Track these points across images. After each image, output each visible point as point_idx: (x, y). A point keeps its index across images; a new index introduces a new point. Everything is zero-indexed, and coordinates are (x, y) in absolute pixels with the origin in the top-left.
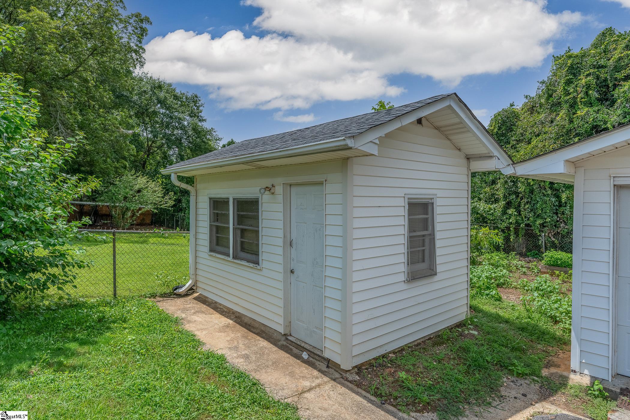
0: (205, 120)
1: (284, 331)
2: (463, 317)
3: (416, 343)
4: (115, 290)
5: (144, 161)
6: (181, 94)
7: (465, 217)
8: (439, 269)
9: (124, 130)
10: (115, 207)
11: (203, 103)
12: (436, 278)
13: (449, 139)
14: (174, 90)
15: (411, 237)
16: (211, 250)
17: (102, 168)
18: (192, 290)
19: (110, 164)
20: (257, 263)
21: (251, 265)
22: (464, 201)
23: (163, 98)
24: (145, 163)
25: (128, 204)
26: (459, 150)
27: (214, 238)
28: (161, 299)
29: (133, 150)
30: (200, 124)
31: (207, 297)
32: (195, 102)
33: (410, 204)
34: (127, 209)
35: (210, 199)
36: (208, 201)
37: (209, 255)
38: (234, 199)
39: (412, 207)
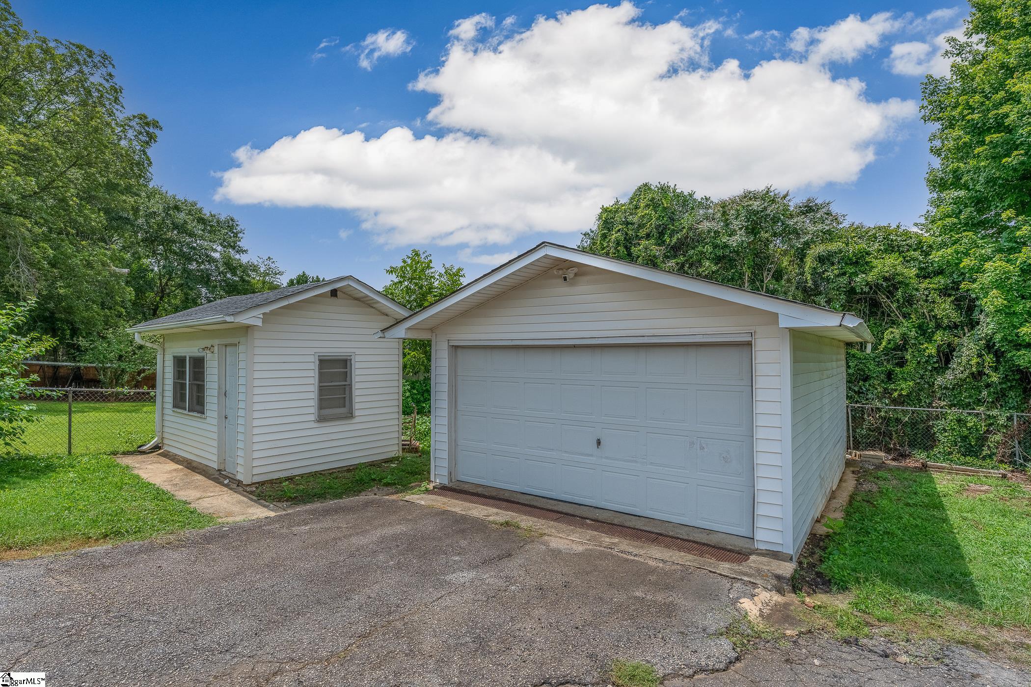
0: (246, 251)
1: (218, 466)
2: (392, 455)
3: (331, 472)
4: (70, 448)
5: (155, 305)
6: (211, 216)
7: (396, 371)
8: (357, 413)
9: (117, 269)
10: (104, 369)
11: (243, 228)
12: (354, 421)
13: (372, 307)
14: (200, 211)
15: (320, 387)
16: (174, 406)
17: (84, 318)
18: (157, 447)
19: (96, 312)
20: (203, 413)
21: (199, 415)
22: (396, 358)
23: (182, 222)
24: (157, 307)
25: (123, 365)
26: (387, 315)
27: (179, 395)
28: (122, 456)
29: (130, 294)
30: (237, 257)
31: (169, 452)
32: (231, 228)
33: (321, 361)
34: (123, 371)
35: (174, 357)
36: (172, 359)
37: (173, 411)
38: (190, 357)
39: (325, 363)
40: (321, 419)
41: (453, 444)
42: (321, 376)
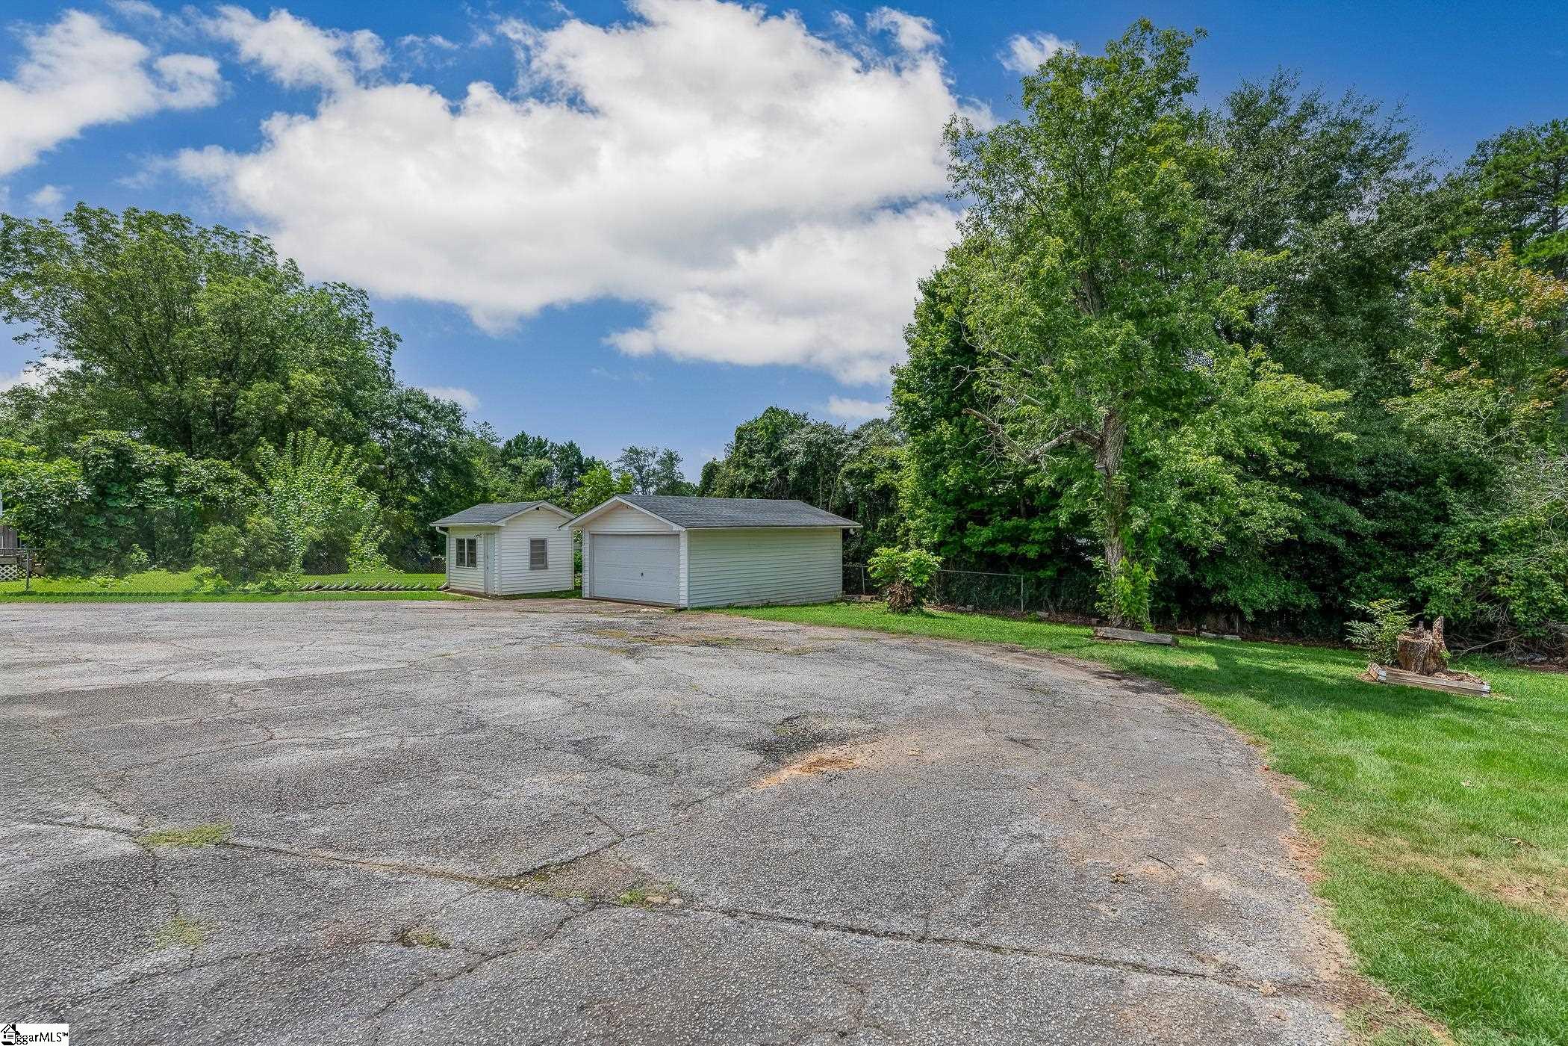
2: (568, 587)
8: (549, 567)
12: (548, 570)
15: (531, 553)
16: (459, 565)
20: (474, 567)
22: (567, 541)
27: (462, 560)
35: (457, 539)
38: (467, 539)
39: (533, 542)
40: (532, 569)
41: (592, 578)
42: (532, 549)
